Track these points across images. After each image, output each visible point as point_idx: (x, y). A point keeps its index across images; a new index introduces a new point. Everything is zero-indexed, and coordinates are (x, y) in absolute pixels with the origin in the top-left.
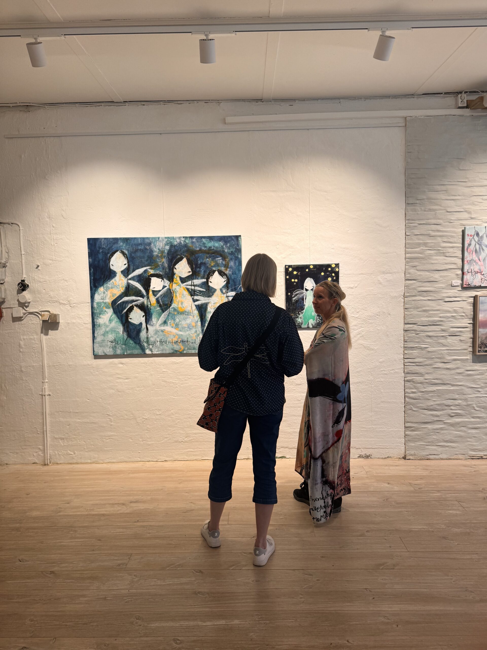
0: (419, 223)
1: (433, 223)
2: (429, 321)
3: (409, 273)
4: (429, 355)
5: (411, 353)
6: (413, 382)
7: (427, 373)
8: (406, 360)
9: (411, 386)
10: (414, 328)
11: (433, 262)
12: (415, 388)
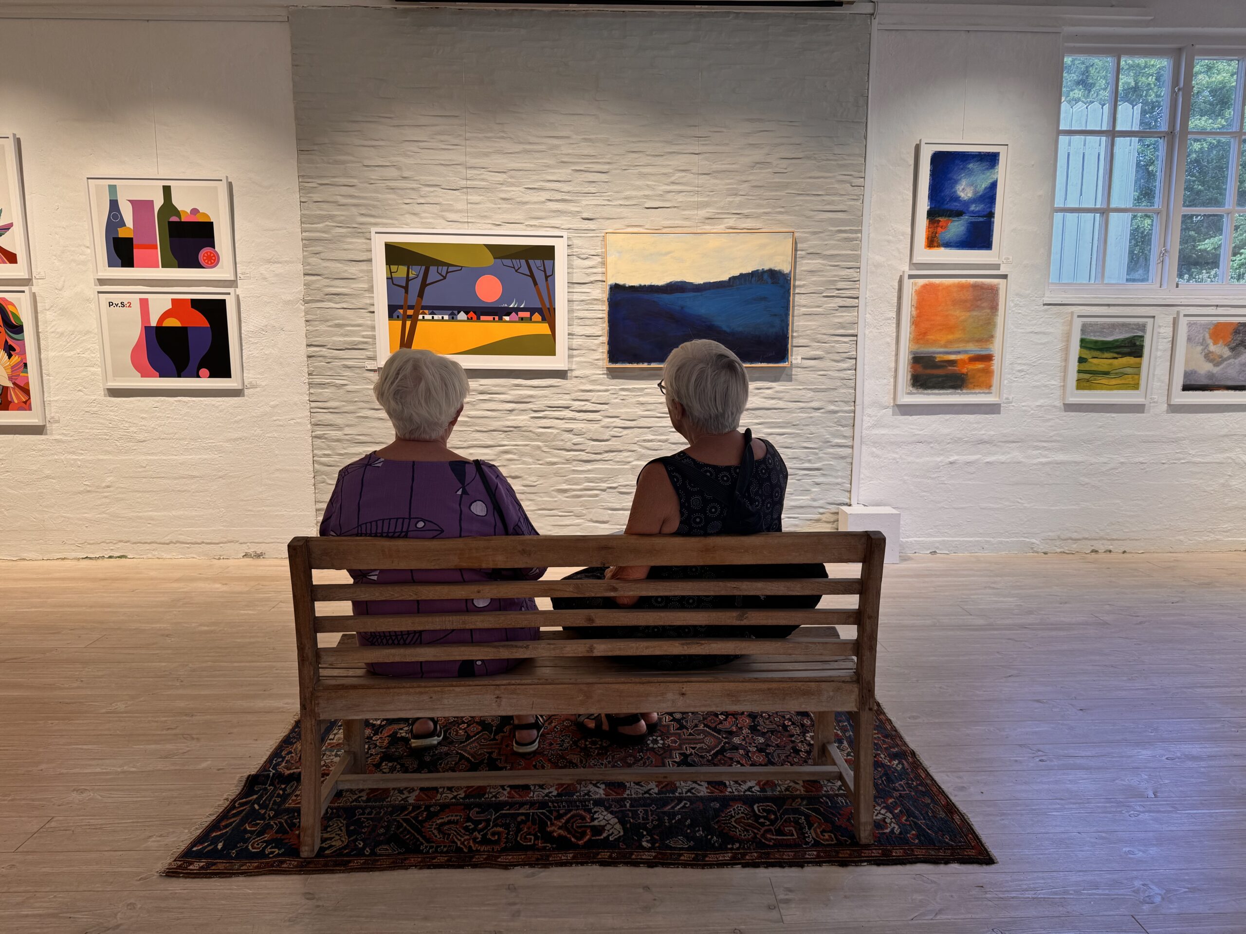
0: (320, 182)
1: (341, 184)
2: (345, 342)
3: (309, 264)
4: (350, 396)
5: (320, 393)
6: (326, 438)
7: (348, 426)
8: (313, 404)
9: (323, 445)
10: (321, 353)
11: (346, 247)
12: (329, 448)
